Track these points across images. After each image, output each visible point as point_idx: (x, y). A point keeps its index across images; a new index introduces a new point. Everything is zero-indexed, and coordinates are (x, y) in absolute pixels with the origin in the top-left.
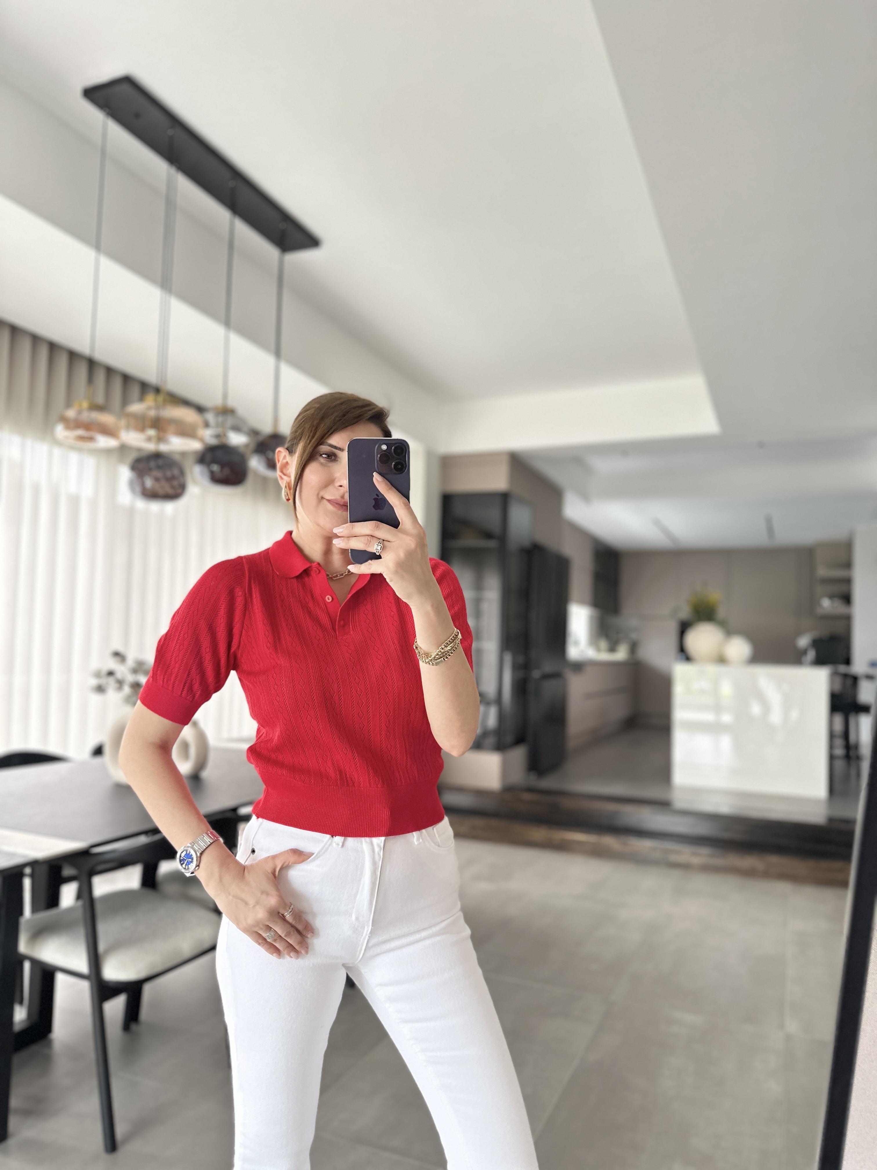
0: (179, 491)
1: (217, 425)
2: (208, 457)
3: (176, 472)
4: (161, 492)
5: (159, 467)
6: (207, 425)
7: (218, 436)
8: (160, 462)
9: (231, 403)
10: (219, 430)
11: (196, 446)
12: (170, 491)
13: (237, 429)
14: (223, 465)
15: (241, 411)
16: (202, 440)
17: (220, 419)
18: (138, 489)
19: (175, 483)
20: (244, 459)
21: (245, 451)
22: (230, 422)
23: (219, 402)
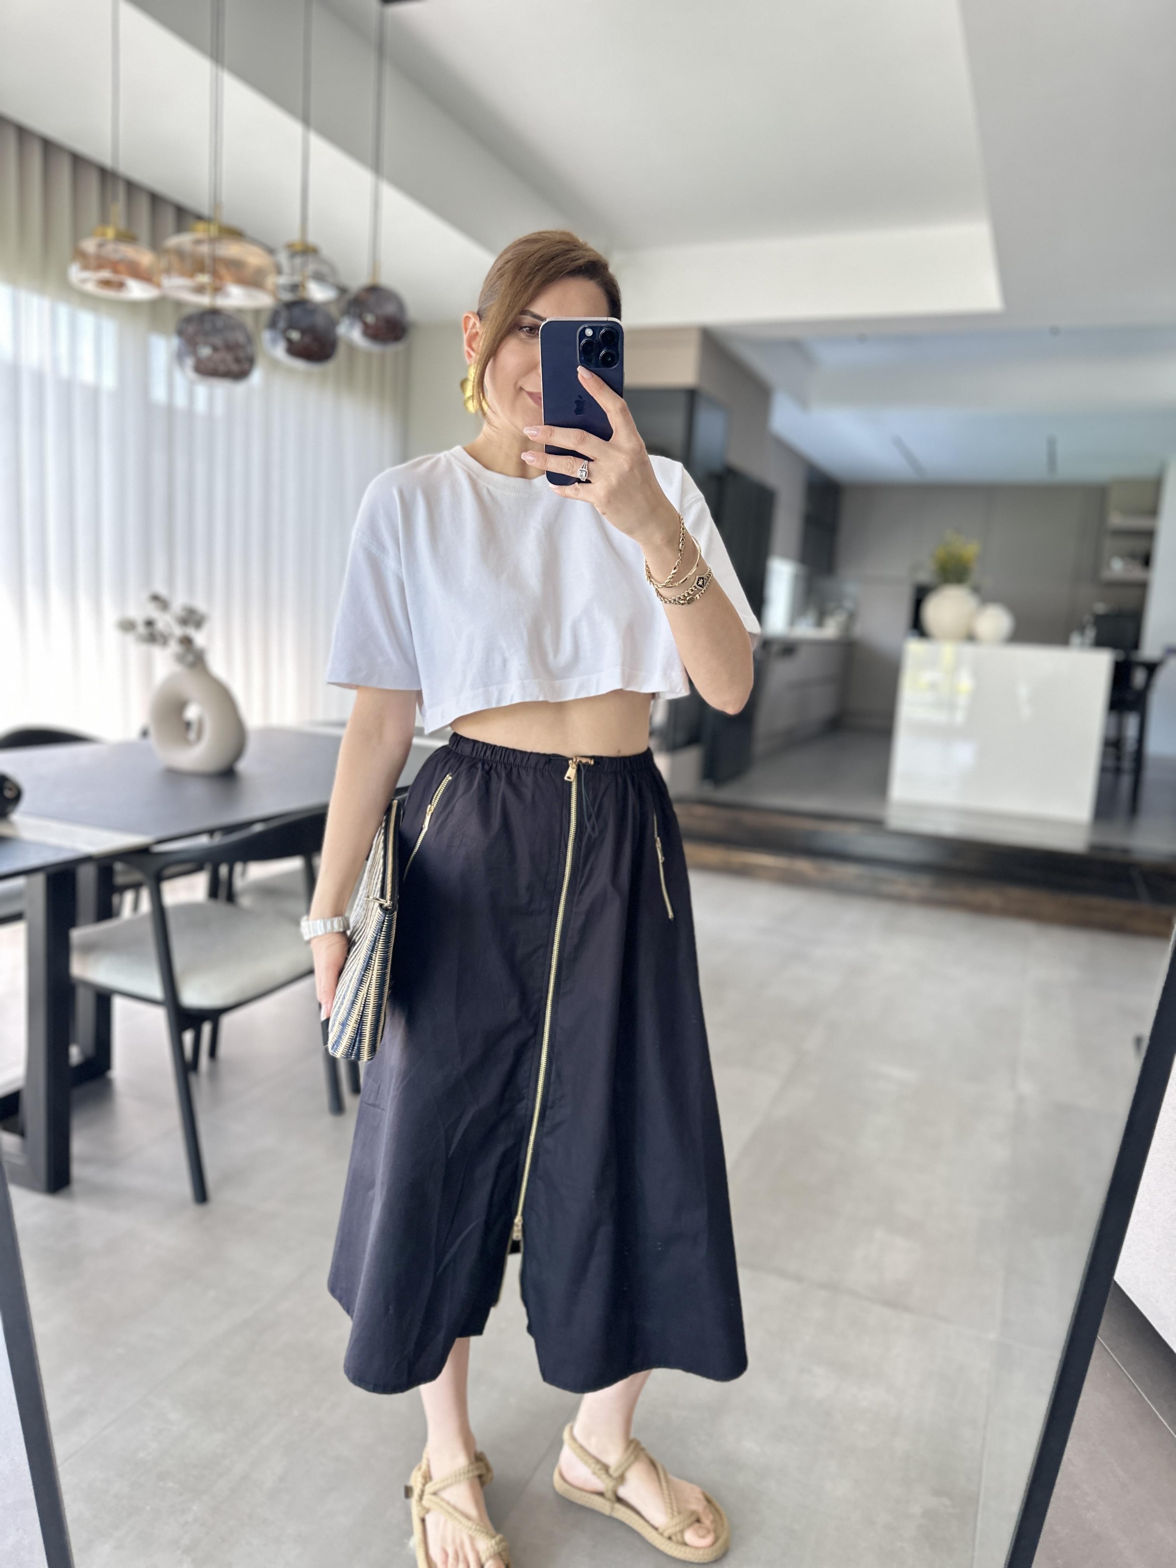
0: (246, 366)
1: (293, 269)
2: (283, 318)
3: (240, 338)
4: (220, 367)
5: (216, 331)
6: (279, 271)
7: (294, 288)
8: (218, 322)
9: (313, 238)
10: (297, 279)
11: (264, 300)
12: (234, 367)
13: (319, 278)
14: (303, 332)
15: (326, 251)
16: (274, 293)
17: (298, 261)
18: (190, 360)
19: (241, 354)
20: (333, 324)
21: (334, 311)
22: (312, 267)
23: (294, 236)
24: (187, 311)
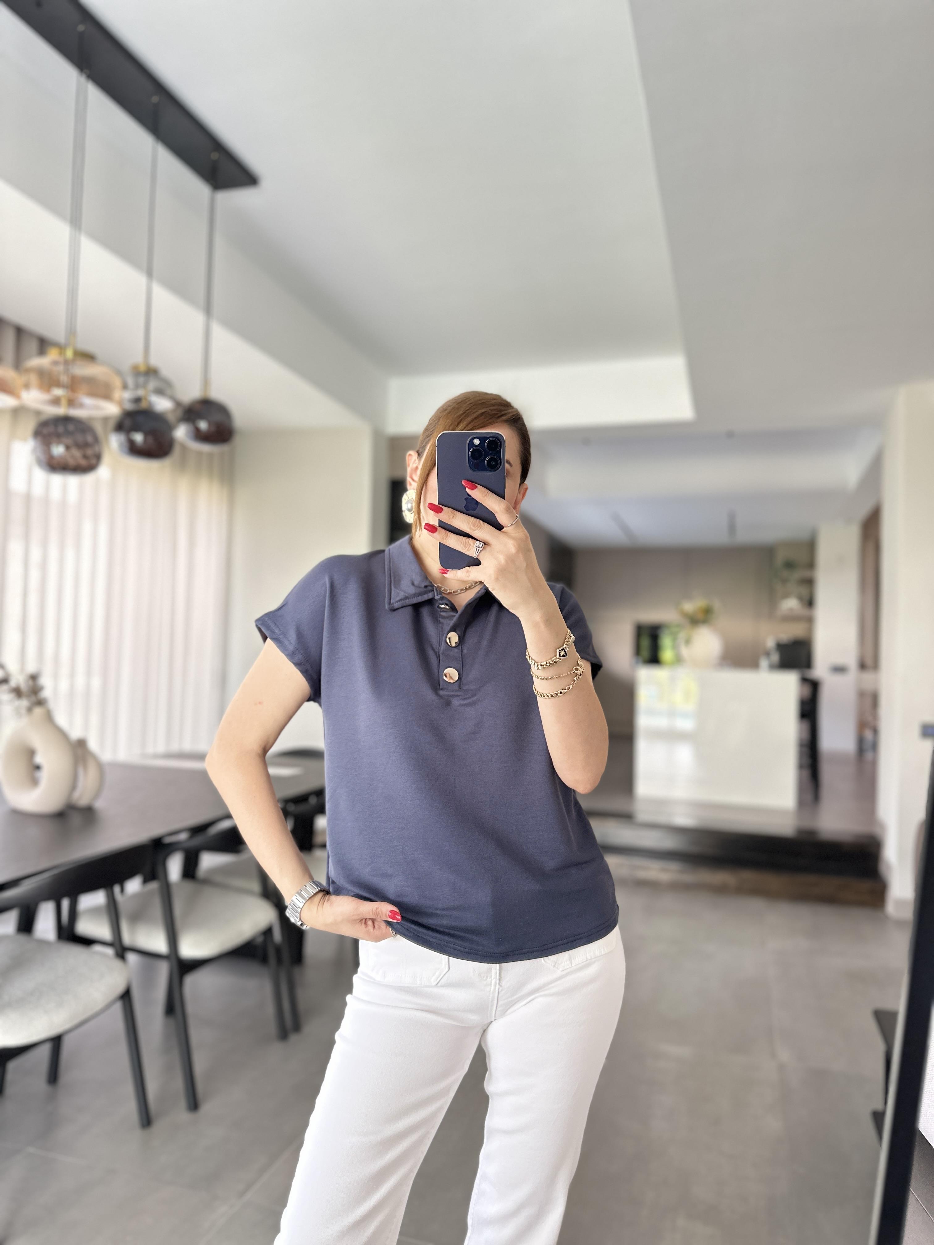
0: (94, 461)
1: (137, 386)
2: (128, 423)
3: (90, 439)
4: (72, 462)
5: (68, 433)
6: (125, 387)
7: (138, 400)
8: (71, 427)
9: (154, 361)
10: (140, 393)
11: (112, 409)
12: (83, 462)
13: (160, 392)
14: (146, 434)
15: (165, 372)
16: (120, 403)
17: (141, 380)
18: (43, 457)
19: (89, 452)
20: (170, 428)
21: (171, 418)
22: (152, 384)
23: (138, 359)
24: (44, 418)
